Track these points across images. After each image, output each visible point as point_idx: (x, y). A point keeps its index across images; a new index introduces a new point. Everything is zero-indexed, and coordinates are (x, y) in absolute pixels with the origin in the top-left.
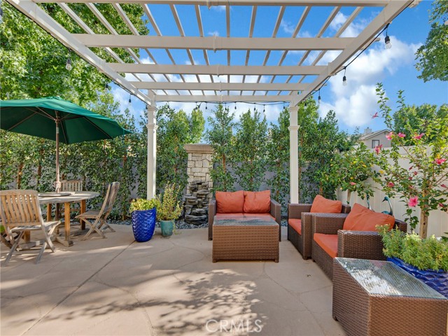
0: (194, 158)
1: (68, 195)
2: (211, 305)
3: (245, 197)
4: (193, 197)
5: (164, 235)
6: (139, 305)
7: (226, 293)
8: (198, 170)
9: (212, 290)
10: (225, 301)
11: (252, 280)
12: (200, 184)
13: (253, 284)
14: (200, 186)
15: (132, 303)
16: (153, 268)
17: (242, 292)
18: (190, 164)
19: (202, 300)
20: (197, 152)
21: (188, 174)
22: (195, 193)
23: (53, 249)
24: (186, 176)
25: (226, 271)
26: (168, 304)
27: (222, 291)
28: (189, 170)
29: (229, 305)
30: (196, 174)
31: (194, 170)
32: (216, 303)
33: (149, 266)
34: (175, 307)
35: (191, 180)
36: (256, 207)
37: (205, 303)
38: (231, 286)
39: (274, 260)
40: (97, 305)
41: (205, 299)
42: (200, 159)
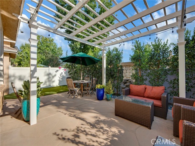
0: (126, 69)
1: (83, 81)
2: (98, 129)
3: (146, 88)
4: (124, 86)
5: (107, 100)
6: (79, 118)
7: (107, 129)
8: (127, 74)
9: (104, 125)
10: (104, 131)
11: (124, 130)
12: (128, 80)
13: (123, 132)
14: (128, 81)
15: (79, 117)
16: (93, 110)
17: (114, 132)
18: (124, 71)
19: (97, 127)
20: (127, 66)
21: (124, 76)
22: (125, 84)
23: (78, 96)
24: (123, 77)
25: (116, 121)
26: (86, 122)
27: (107, 127)
28: (124, 74)
29: (103, 134)
30: (127, 76)
31: (126, 74)
32: (100, 130)
33: (93, 108)
34: (87, 124)
35: (124, 78)
36: (152, 95)
37: (97, 128)
38: (112, 127)
39: (147, 127)
40: (72, 113)
41: (98, 127)
42: (129, 69)
